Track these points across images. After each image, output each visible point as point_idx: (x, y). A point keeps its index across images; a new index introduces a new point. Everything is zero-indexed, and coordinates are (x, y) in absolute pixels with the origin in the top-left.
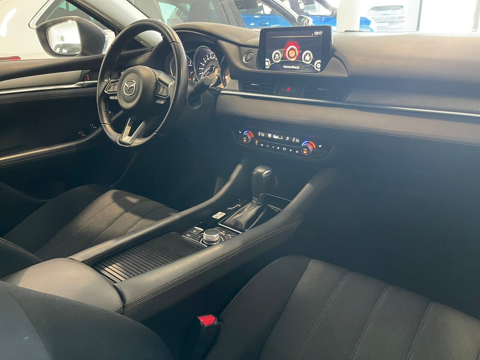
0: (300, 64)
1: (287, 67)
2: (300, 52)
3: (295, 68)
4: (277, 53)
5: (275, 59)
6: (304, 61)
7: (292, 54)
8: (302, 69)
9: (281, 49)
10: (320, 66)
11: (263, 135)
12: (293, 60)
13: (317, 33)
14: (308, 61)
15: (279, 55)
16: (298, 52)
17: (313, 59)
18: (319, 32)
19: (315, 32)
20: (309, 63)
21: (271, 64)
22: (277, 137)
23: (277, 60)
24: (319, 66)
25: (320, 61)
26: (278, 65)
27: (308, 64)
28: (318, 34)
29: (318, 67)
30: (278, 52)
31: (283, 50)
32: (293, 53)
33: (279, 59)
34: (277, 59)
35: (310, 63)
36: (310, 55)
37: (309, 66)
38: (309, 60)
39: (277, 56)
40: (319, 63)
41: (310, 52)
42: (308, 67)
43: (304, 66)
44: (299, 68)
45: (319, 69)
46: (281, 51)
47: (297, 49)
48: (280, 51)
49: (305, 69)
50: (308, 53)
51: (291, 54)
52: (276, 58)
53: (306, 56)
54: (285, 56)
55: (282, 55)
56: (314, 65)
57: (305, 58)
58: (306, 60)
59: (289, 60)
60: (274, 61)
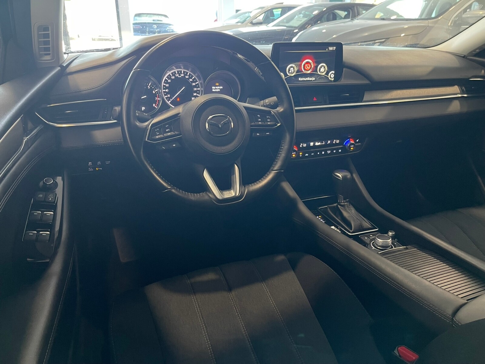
0: (316, 76)
1: (302, 79)
2: (315, 65)
3: (311, 79)
4: (292, 67)
6: (319, 73)
7: (308, 67)
8: (318, 80)
9: (296, 63)
11: (305, 145)
12: (309, 72)
13: (331, 48)
14: (323, 72)
15: (294, 68)
16: (313, 65)
17: (327, 70)
18: (333, 48)
19: (329, 48)
20: (323, 74)
22: (319, 144)
23: (292, 74)
24: (333, 76)
25: (334, 72)
26: (293, 78)
27: (323, 75)
29: (331, 77)
30: (293, 65)
31: (299, 63)
32: (308, 66)
33: (294, 73)
34: (291, 72)
35: (325, 74)
36: (324, 67)
38: (324, 72)
39: (292, 70)
40: (332, 73)
41: (324, 65)
42: (323, 78)
44: (314, 79)
45: (332, 78)
47: (312, 63)
48: (295, 65)
49: (320, 79)
50: (323, 66)
51: (307, 67)
52: (290, 72)
53: (321, 68)
54: (301, 69)
55: (297, 69)
56: (328, 76)
57: (320, 70)
58: (321, 71)
59: (305, 72)
60: (288, 74)
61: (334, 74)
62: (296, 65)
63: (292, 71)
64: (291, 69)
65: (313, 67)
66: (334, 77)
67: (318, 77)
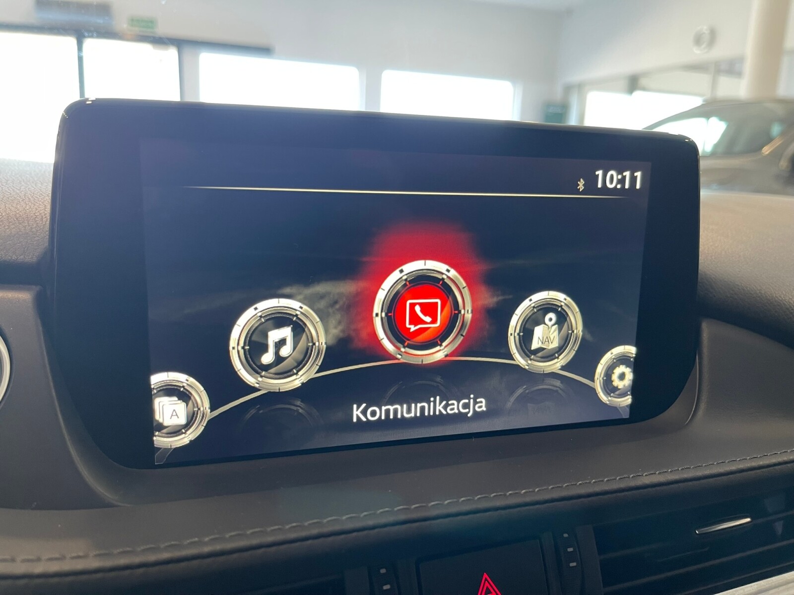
0: (494, 382)
1: (379, 413)
2: (489, 299)
3: (455, 407)
4: (280, 319)
5: (258, 368)
6: (520, 360)
7: (428, 319)
8: (510, 413)
9: (320, 288)
10: (629, 376)
12: (438, 354)
13: (609, 179)
14: (551, 356)
15: (299, 329)
16: (473, 300)
17: (583, 339)
18: (627, 174)
19: (598, 174)
20: (556, 365)
21: (213, 408)
23: (286, 374)
24: (624, 377)
25: (631, 350)
26: (299, 406)
27: (553, 375)
28: (622, 181)
29: (617, 383)
30: (293, 305)
31: (346, 288)
32: (430, 310)
33: (300, 364)
34: (279, 359)
35: (563, 368)
36: (562, 318)
37: (558, 383)
38: (560, 350)
39: (281, 343)
40: (623, 360)
41: (560, 297)
42: (549, 393)
43: (520, 391)
44: (482, 405)
45: (623, 395)
46: (322, 297)
47: (462, 283)
48: (309, 301)
49: (530, 406)
50: (547, 308)
51: (415, 320)
52: (267, 358)
53: (540, 321)
54: (364, 334)
55: (335, 332)
56: (593, 381)
57: (526, 335)
58: (535, 345)
59: (401, 359)
60: (249, 378)
61: (637, 365)
62: (322, 304)
63: (285, 351)
64: (274, 336)
65: (469, 316)
66: (636, 389)
67: (512, 393)
